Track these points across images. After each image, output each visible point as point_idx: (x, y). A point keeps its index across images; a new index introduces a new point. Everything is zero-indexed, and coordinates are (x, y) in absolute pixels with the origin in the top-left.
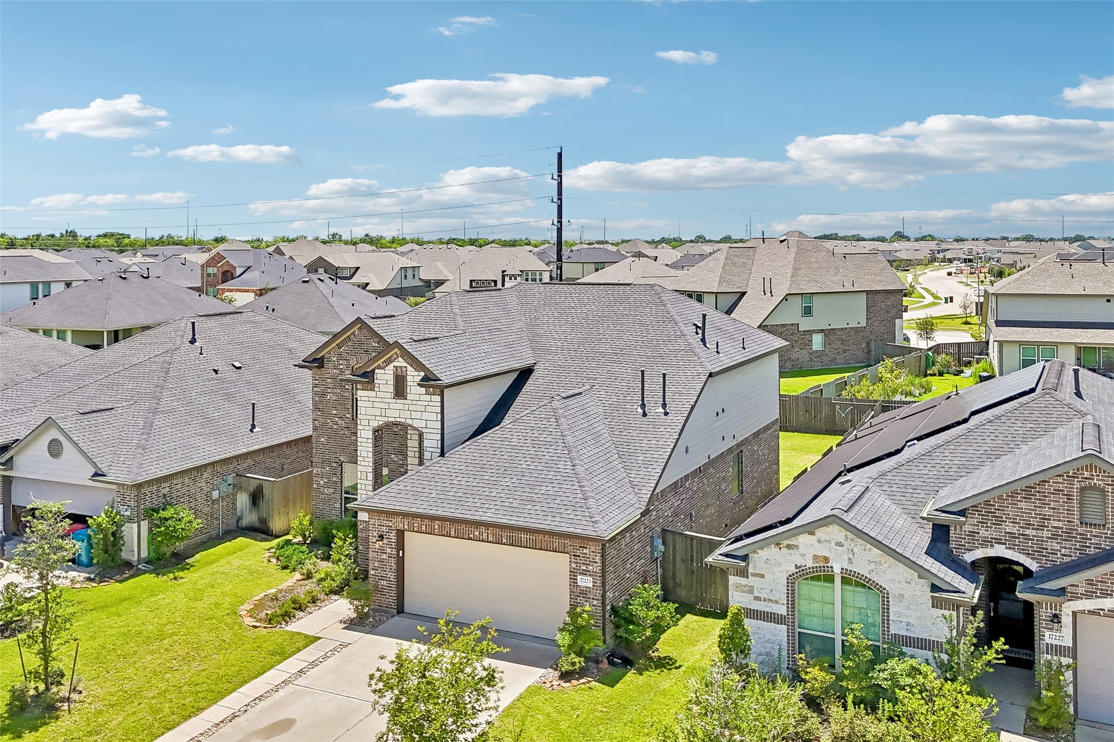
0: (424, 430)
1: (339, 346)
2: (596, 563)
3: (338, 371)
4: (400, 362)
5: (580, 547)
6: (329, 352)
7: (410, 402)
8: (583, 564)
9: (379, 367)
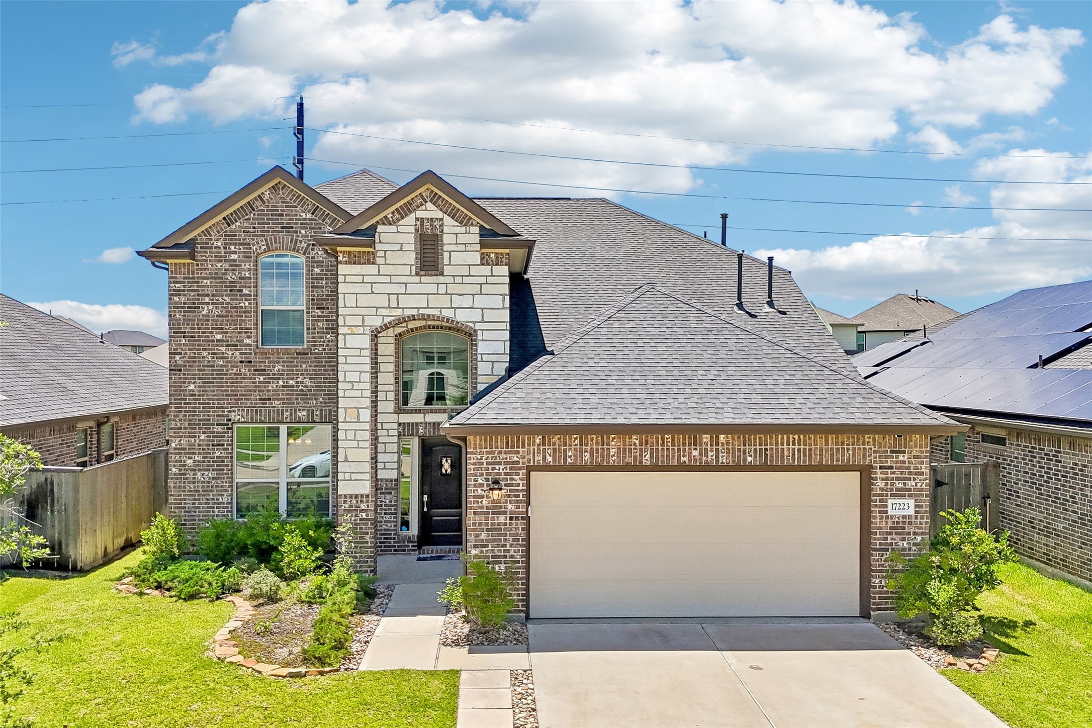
0: (478, 326)
1: (228, 221)
2: (922, 474)
3: (227, 266)
4: (430, 211)
5: (892, 452)
6: (207, 232)
7: (451, 280)
8: (898, 479)
9: (386, 221)
